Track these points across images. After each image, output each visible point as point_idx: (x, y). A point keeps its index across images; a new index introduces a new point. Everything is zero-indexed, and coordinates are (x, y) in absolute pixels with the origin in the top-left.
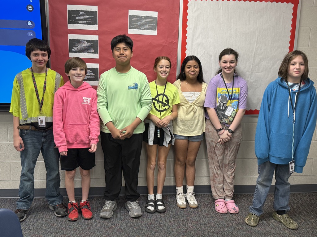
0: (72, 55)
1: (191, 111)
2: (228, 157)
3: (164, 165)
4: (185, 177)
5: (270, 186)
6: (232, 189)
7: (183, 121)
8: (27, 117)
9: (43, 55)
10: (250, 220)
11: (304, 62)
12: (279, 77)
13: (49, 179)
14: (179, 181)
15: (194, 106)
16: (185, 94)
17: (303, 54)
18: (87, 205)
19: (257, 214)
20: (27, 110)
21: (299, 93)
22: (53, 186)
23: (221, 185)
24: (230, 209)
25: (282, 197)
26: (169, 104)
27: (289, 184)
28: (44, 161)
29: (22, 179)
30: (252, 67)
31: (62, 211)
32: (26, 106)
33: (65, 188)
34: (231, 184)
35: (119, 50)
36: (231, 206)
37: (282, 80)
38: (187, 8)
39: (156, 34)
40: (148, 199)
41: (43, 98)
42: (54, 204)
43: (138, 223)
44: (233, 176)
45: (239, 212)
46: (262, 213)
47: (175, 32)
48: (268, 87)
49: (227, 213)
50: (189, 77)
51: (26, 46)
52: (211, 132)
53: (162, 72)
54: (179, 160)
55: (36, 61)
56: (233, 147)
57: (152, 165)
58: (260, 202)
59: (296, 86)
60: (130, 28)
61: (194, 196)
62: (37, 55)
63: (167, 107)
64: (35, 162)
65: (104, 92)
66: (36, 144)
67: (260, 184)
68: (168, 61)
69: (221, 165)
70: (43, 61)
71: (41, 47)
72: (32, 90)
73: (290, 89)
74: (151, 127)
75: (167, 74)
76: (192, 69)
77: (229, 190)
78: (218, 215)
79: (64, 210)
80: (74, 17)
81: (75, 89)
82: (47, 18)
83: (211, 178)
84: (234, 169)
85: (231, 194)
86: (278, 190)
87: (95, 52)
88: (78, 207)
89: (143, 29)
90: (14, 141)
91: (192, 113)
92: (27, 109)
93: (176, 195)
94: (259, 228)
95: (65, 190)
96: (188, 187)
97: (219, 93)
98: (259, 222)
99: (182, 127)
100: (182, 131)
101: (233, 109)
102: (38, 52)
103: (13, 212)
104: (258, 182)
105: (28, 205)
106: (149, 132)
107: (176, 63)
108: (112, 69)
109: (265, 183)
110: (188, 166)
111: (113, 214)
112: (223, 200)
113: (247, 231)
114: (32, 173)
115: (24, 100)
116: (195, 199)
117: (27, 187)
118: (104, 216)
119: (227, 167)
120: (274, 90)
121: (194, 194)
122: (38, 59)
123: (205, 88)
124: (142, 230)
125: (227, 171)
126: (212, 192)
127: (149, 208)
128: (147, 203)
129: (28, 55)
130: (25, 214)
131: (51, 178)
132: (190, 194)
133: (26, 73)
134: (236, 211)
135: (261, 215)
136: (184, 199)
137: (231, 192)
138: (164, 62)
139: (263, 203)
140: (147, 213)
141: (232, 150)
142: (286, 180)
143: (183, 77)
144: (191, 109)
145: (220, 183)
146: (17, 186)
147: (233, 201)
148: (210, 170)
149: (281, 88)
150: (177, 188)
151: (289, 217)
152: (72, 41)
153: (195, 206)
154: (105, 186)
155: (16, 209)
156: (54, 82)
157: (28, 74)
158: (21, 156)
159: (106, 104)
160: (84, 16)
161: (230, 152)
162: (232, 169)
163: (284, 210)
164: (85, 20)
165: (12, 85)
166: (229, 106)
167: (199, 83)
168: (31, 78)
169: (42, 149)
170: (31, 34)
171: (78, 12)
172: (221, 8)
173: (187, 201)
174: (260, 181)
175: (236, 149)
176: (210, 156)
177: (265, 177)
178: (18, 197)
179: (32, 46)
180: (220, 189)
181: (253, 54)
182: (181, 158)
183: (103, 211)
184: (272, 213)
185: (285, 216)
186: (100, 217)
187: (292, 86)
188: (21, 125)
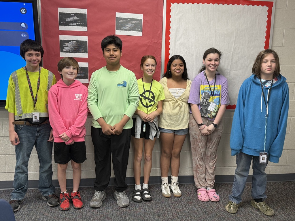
0: (63, 55)
1: (177, 106)
2: (210, 150)
3: (150, 157)
4: (170, 168)
5: (247, 176)
6: (213, 178)
7: (170, 116)
8: (22, 113)
9: (37, 55)
10: (230, 207)
11: (276, 60)
12: (253, 75)
13: (42, 171)
14: (165, 172)
15: (180, 101)
16: (171, 90)
17: (274, 52)
18: (77, 195)
19: (236, 202)
20: (22, 107)
21: (271, 89)
22: (46, 178)
23: (203, 176)
24: (211, 197)
25: (259, 186)
26: (155, 100)
27: (265, 174)
28: (38, 154)
29: (17, 171)
30: (231, 65)
31: (54, 201)
32: (21, 103)
33: (58, 180)
34: (213, 174)
35: (109, 50)
36: (212, 195)
37: (255, 77)
38: (170, 11)
39: (141, 35)
40: (135, 189)
41: (37, 95)
42: (47, 195)
43: (125, 211)
44: (214, 166)
45: (220, 200)
46: (241, 201)
47: (159, 32)
48: (243, 84)
49: (209, 202)
50: (175, 74)
51: (21, 46)
52: (195, 125)
53: (148, 70)
54: (165, 152)
55: (30, 61)
56: (215, 139)
57: (139, 157)
58: (239, 191)
59: (269, 83)
60: (117, 29)
61: (178, 186)
62: (31, 55)
63: (153, 103)
64: (29, 156)
65: (94, 90)
66: (31, 138)
67: (238, 174)
68: (153, 60)
69: (204, 157)
70: (37, 61)
71: (35, 48)
72: (26, 87)
73: (263, 86)
74: (138, 122)
75: (153, 72)
76: (178, 67)
77: (211, 179)
78: (200, 203)
79: (56, 200)
80: (64, 19)
81: (68, 87)
82: (39, 20)
83: (194, 169)
84: (215, 160)
85: (213, 184)
86: (255, 180)
87: (85, 52)
88: (69, 197)
89: (129, 31)
90: (10, 136)
91: (178, 108)
92: (22, 105)
93: (161, 185)
94: (238, 215)
95: (57, 181)
96: (173, 177)
97: (203, 90)
98: (238, 209)
99: (169, 121)
100: (169, 125)
101: (215, 105)
102: (32, 52)
103: (8, 203)
104: (236, 173)
105: (22, 196)
106: (137, 126)
107: (160, 62)
108: (103, 68)
109: (242, 173)
110: (173, 158)
111: (102, 204)
112: (205, 189)
113: (228, 218)
114: (27, 166)
115: (19, 97)
116: (178, 188)
117: (22, 179)
118: (93, 205)
119: (209, 159)
120: (248, 86)
121: (178, 184)
122: (32, 59)
123: (189, 85)
124: (129, 218)
125: (209, 163)
126: (195, 182)
127: (136, 197)
128: (134, 193)
129: (23, 55)
130: (19, 204)
131: (44, 170)
132: (175, 184)
133: (21, 72)
134: (217, 199)
135: (240, 203)
136: (169, 188)
137: (213, 182)
138: (150, 61)
139: (241, 192)
140: (134, 202)
141: (214, 142)
142: (262, 171)
143: (169, 75)
144: (177, 104)
145: (203, 174)
146: (12, 178)
147: (214, 190)
148: (193, 161)
149: (254, 85)
150: (163, 178)
151: (266, 205)
152: (63, 42)
153: (179, 195)
154: (95, 177)
155: (11, 199)
156: (47, 80)
157: (22, 73)
158: (16, 150)
159: (96, 101)
160: (74, 18)
161: (212, 144)
162: (214, 160)
163: (261, 198)
164: (75, 22)
165: (8, 83)
166: (211, 102)
167: (184, 80)
168: (25, 77)
169: (36, 144)
170: (24, 35)
171: (68, 15)
172: (202, 11)
173: (171, 191)
174: (238, 171)
175: (218, 141)
176: (193, 148)
177: (242, 167)
178: (13, 188)
179: (26, 47)
180: (203, 179)
181: (232, 53)
182: (167, 151)
183: (93, 201)
184: (250, 201)
185: (262, 203)
186: (90, 206)
187: (265, 83)
188: (16, 121)
